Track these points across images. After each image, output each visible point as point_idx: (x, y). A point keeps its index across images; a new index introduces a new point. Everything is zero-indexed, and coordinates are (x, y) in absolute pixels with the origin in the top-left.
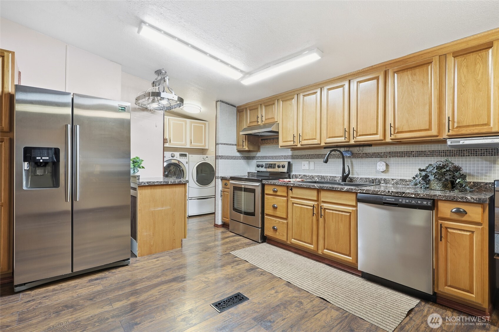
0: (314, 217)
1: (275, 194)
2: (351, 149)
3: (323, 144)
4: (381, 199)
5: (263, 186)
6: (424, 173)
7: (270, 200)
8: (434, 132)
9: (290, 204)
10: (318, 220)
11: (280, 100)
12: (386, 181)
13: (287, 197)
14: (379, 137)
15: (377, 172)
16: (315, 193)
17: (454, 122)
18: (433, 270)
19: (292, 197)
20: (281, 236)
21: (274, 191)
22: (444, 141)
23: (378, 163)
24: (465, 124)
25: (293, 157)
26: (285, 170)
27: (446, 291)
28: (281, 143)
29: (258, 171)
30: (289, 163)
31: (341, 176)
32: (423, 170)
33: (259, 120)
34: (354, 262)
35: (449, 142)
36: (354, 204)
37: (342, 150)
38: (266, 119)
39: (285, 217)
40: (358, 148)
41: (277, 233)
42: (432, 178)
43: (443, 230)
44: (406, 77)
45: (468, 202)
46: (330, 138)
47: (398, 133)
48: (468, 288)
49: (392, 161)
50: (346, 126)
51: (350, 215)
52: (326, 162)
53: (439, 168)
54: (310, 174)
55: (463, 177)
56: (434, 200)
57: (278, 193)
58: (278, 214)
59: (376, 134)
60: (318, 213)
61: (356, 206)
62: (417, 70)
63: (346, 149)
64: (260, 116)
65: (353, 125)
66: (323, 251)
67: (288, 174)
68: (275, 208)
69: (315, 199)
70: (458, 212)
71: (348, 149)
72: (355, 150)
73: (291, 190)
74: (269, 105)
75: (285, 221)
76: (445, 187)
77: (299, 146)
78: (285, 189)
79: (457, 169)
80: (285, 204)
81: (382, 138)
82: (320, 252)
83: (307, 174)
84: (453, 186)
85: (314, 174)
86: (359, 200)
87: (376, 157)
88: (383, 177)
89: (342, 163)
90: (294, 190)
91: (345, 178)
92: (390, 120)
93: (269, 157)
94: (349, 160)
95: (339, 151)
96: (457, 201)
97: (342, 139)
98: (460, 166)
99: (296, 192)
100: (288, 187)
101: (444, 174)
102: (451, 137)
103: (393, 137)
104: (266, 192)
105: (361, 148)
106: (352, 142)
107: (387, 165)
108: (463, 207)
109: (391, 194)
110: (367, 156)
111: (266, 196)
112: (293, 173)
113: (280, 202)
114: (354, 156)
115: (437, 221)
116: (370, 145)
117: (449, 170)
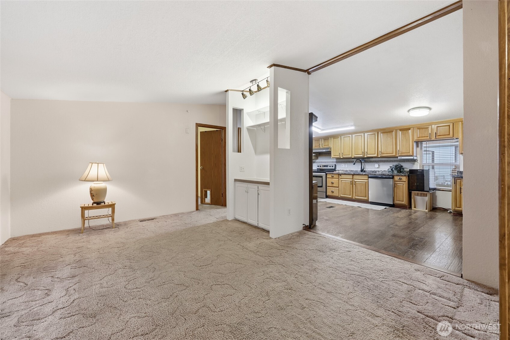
0: (351, 185)
1: (333, 177)
2: (364, 159)
3: (353, 157)
4: (377, 176)
5: (326, 174)
6: (391, 168)
7: (329, 181)
8: (394, 154)
9: (340, 181)
10: (353, 186)
11: (332, 138)
12: (378, 171)
13: (338, 178)
14: (375, 155)
15: (375, 168)
16: (351, 176)
17: (400, 152)
18: (393, 197)
19: (341, 178)
20: (336, 194)
21: (332, 176)
22: (397, 157)
23: (376, 165)
24: (403, 152)
25: (337, 162)
26: (334, 168)
27: (397, 203)
28: (332, 156)
29: (318, 169)
30: (335, 165)
31: (360, 170)
32: (391, 167)
33: (321, 145)
34: (368, 199)
35: (399, 158)
36: (367, 179)
37: (360, 159)
38: (324, 146)
39: (338, 186)
40: (367, 159)
41: (334, 193)
42: (393, 169)
43: (396, 184)
44: (385, 135)
45: (402, 176)
46: (356, 155)
47: (382, 154)
48: (402, 200)
49: (381, 164)
50: (363, 151)
51: (366, 183)
52: (354, 164)
53: (396, 166)
54: (346, 170)
55: (403, 169)
56: (393, 176)
57: (334, 177)
58: (334, 185)
59: (375, 154)
60: (353, 183)
61: (368, 180)
62: (389, 133)
63: (362, 159)
64: (321, 144)
65: (366, 150)
66: (355, 197)
67: (335, 170)
68: (332, 183)
69: (352, 178)
70: (400, 179)
71: (363, 159)
72: (366, 159)
73: (341, 175)
74: (326, 139)
75: (338, 188)
76: (398, 172)
77: (342, 157)
78: (338, 175)
79: (402, 166)
80: (338, 181)
81: (377, 156)
82: (354, 198)
83: (344, 169)
84: (400, 172)
85: (347, 170)
86: (369, 177)
87: (375, 162)
88: (377, 170)
89: (361, 164)
90: (342, 175)
91: (362, 171)
92: (380, 149)
93: (323, 162)
94: (364, 163)
95: (359, 160)
96: (399, 176)
97: (362, 156)
98: (403, 165)
99: (343, 176)
100: (339, 174)
101: (397, 168)
102: (400, 156)
103: (381, 155)
104: (327, 177)
105: (369, 159)
106: (365, 157)
107: (379, 165)
108: (401, 177)
109: (380, 175)
110: (371, 162)
111: (327, 179)
112: (337, 169)
113: (335, 180)
114: (365, 162)
115: (394, 182)
116: (372, 158)
117: (399, 167)
